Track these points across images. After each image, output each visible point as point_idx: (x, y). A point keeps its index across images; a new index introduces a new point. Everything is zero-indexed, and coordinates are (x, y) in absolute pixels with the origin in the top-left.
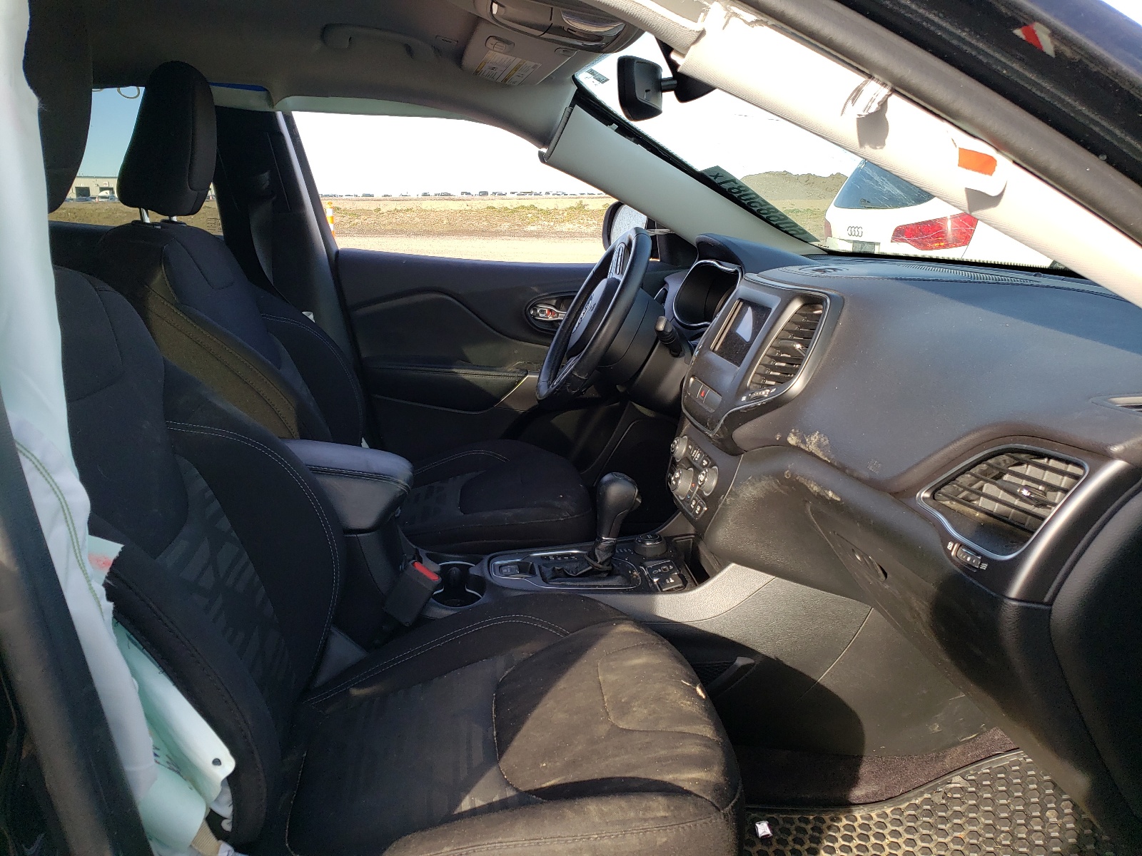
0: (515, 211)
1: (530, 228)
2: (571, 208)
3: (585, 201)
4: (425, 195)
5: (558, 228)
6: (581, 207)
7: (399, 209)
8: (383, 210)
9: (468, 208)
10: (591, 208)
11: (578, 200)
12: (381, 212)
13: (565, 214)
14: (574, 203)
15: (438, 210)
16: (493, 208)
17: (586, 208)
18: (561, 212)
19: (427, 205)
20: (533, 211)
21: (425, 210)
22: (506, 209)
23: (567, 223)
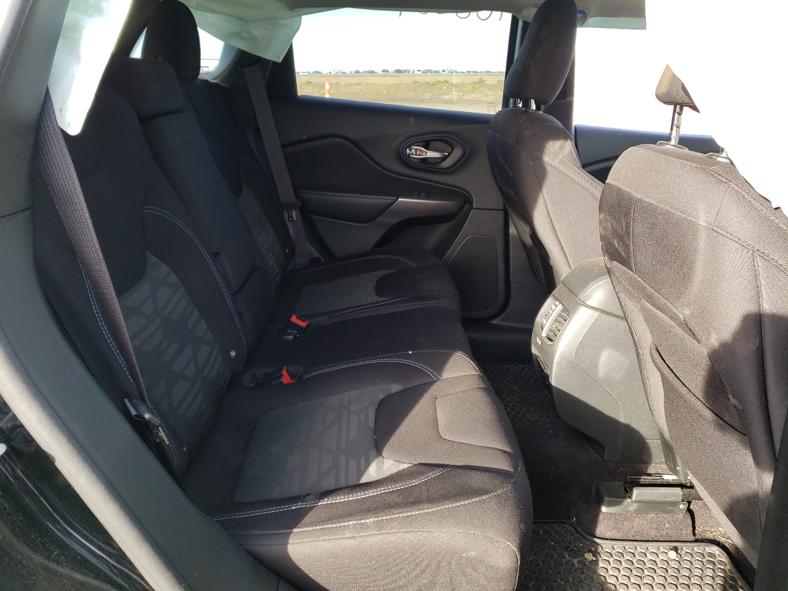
0: (434, 84)
1: (447, 97)
2: (474, 83)
3: (485, 78)
4: (357, 72)
5: (465, 97)
6: (481, 81)
7: (352, 83)
8: (341, 84)
9: (400, 82)
10: (488, 82)
11: (479, 77)
12: (339, 85)
13: (470, 87)
14: (476, 79)
15: (379, 83)
16: (418, 82)
17: (485, 83)
18: (467, 86)
19: (371, 80)
20: (447, 85)
21: (370, 84)
22: (428, 83)
23: (472, 94)
